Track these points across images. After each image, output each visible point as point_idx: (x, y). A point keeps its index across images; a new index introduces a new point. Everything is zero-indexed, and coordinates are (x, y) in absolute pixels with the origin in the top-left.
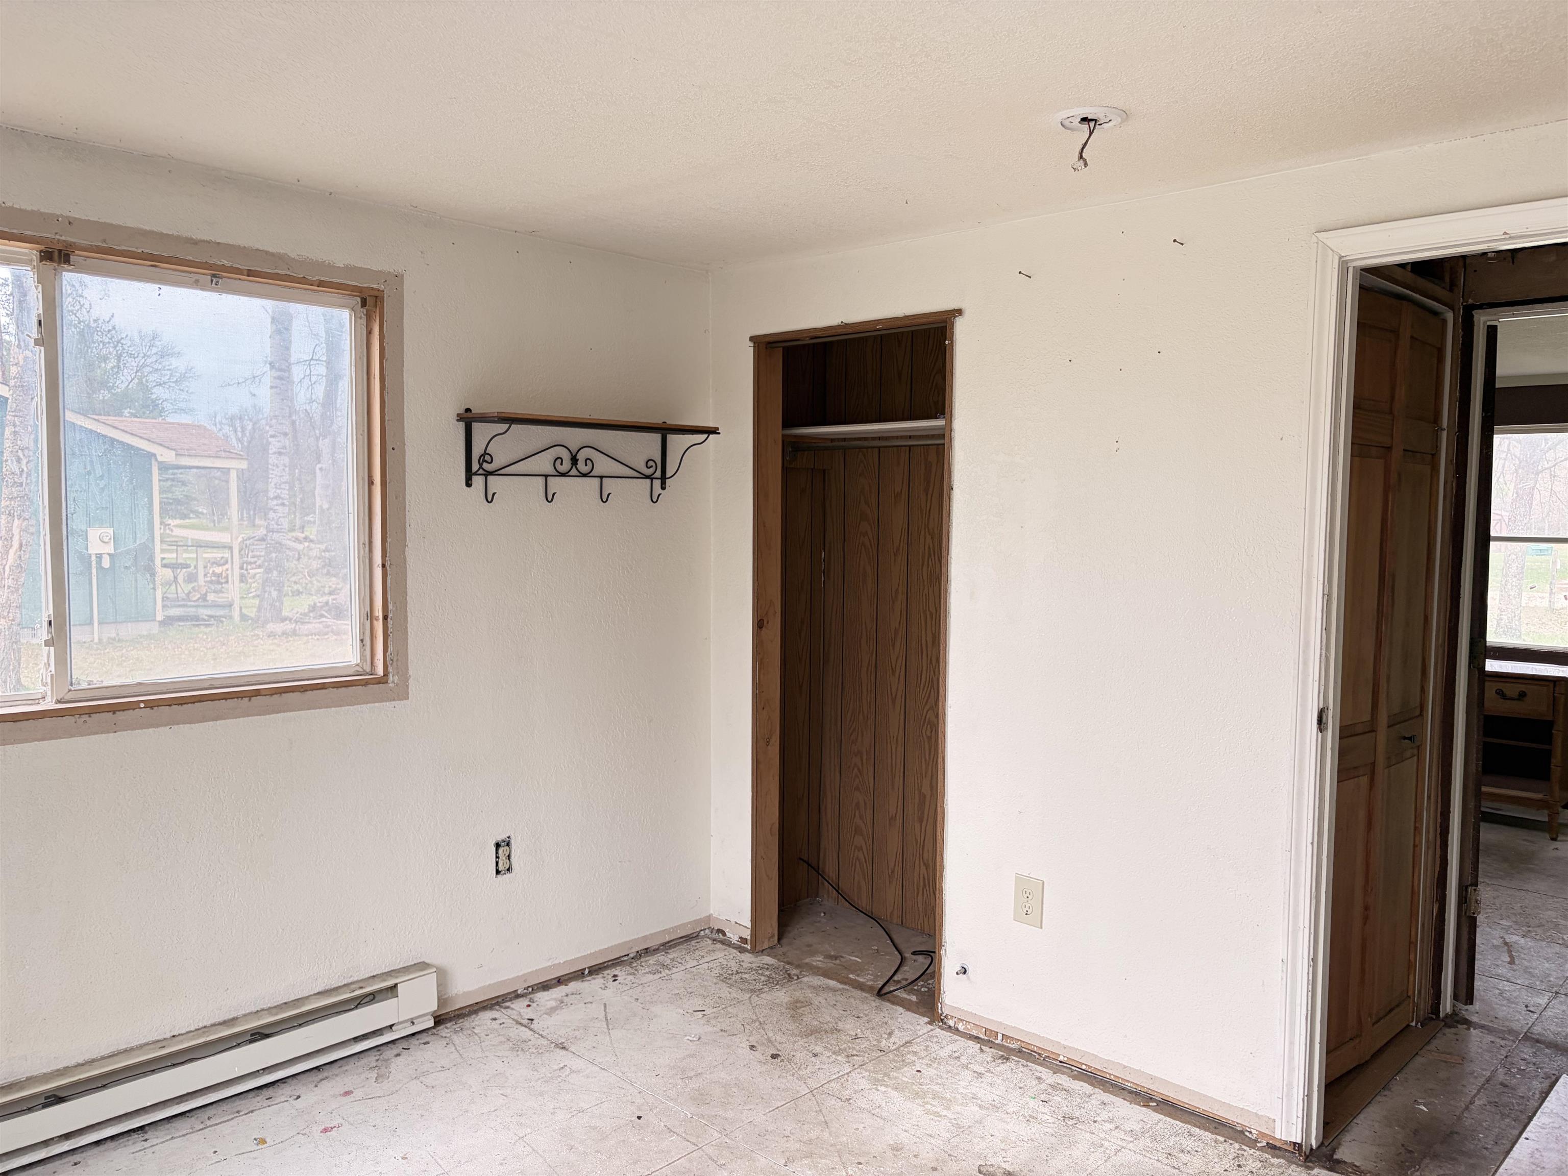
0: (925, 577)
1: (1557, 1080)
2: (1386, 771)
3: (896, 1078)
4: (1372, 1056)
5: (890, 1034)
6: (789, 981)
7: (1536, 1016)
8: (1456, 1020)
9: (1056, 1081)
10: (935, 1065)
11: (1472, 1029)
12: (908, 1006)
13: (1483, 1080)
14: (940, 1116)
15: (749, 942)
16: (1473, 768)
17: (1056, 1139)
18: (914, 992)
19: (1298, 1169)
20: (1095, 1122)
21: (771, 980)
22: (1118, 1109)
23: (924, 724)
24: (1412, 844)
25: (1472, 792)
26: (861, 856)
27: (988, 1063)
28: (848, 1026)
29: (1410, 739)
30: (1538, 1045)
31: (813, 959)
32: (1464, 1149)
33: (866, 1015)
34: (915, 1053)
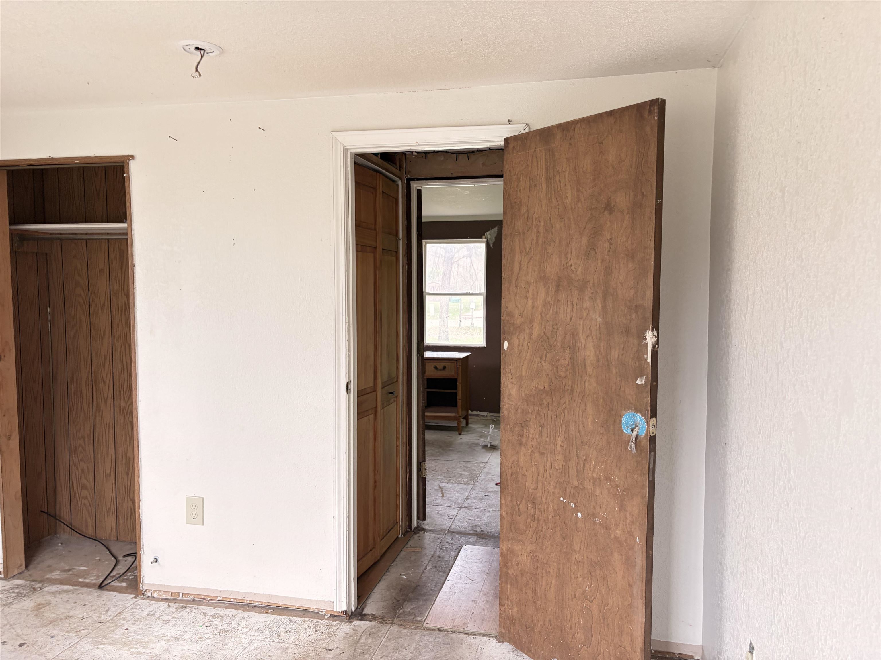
0: (124, 323)
1: (461, 549)
2: (382, 410)
3: (111, 637)
4: (381, 557)
5: (107, 611)
6: (33, 592)
7: (452, 520)
8: (420, 529)
9: (216, 612)
10: (138, 623)
11: (426, 532)
12: (119, 590)
13: (430, 556)
14: (141, 653)
15: (2, 573)
16: (421, 405)
17: (215, 647)
18: (125, 580)
19: (346, 624)
20: (238, 630)
21: (20, 595)
22: (251, 619)
23: (127, 413)
24: (395, 446)
25: (421, 416)
26: (86, 502)
27: (173, 613)
28: (78, 612)
29: (392, 393)
30: (453, 534)
31: (53, 574)
32: (422, 593)
33: (90, 602)
34: (124, 619)
